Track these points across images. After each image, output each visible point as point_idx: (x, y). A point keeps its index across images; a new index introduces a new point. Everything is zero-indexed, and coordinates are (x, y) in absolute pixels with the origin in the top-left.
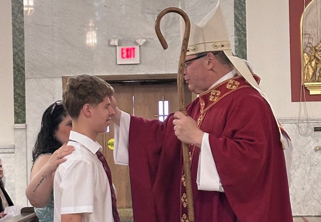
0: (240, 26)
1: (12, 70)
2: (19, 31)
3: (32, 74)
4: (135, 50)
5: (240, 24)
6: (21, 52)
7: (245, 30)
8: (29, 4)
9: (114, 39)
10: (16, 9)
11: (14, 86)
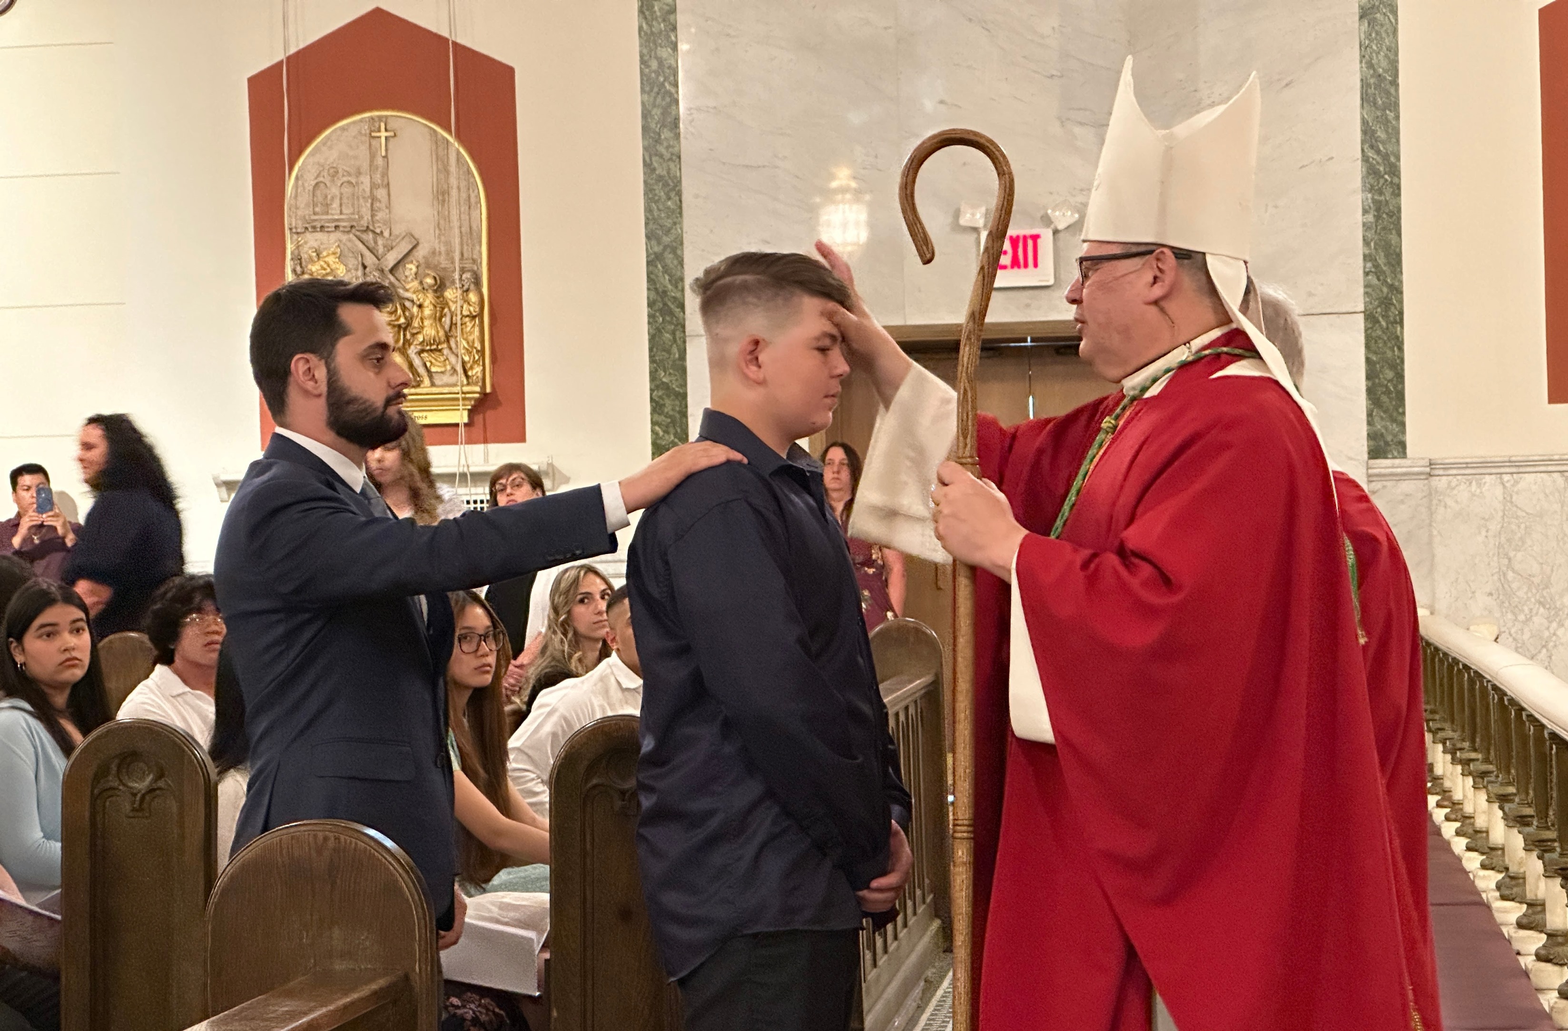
0: (1379, 159)
1: (645, 310)
2: (666, 185)
4: (1039, 241)
5: (1378, 152)
6: (674, 251)
7: (1394, 171)
9: (975, 207)
10: (657, 112)
11: (652, 360)
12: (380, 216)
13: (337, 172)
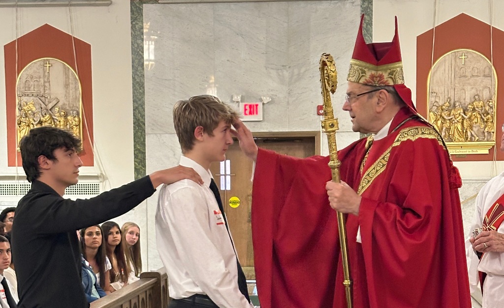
1: (133, 125)
2: (139, 85)
3: (153, 129)
4: (258, 107)
6: (142, 106)
8: (150, 58)
9: (238, 95)
10: (137, 61)
11: (135, 141)
12: (47, 92)
13: (33, 77)
